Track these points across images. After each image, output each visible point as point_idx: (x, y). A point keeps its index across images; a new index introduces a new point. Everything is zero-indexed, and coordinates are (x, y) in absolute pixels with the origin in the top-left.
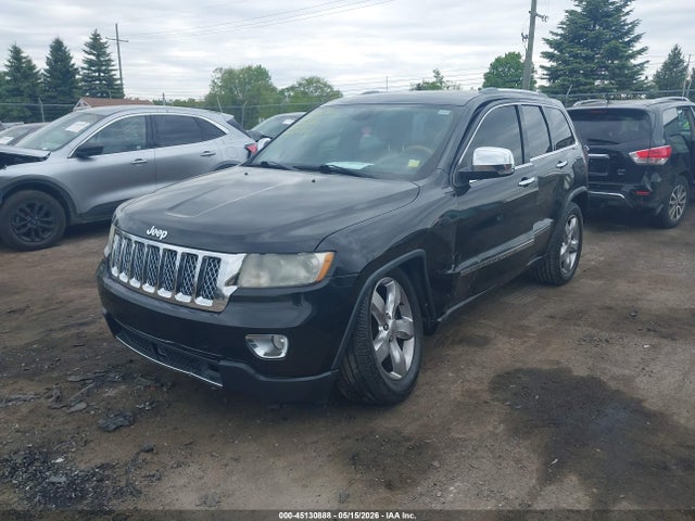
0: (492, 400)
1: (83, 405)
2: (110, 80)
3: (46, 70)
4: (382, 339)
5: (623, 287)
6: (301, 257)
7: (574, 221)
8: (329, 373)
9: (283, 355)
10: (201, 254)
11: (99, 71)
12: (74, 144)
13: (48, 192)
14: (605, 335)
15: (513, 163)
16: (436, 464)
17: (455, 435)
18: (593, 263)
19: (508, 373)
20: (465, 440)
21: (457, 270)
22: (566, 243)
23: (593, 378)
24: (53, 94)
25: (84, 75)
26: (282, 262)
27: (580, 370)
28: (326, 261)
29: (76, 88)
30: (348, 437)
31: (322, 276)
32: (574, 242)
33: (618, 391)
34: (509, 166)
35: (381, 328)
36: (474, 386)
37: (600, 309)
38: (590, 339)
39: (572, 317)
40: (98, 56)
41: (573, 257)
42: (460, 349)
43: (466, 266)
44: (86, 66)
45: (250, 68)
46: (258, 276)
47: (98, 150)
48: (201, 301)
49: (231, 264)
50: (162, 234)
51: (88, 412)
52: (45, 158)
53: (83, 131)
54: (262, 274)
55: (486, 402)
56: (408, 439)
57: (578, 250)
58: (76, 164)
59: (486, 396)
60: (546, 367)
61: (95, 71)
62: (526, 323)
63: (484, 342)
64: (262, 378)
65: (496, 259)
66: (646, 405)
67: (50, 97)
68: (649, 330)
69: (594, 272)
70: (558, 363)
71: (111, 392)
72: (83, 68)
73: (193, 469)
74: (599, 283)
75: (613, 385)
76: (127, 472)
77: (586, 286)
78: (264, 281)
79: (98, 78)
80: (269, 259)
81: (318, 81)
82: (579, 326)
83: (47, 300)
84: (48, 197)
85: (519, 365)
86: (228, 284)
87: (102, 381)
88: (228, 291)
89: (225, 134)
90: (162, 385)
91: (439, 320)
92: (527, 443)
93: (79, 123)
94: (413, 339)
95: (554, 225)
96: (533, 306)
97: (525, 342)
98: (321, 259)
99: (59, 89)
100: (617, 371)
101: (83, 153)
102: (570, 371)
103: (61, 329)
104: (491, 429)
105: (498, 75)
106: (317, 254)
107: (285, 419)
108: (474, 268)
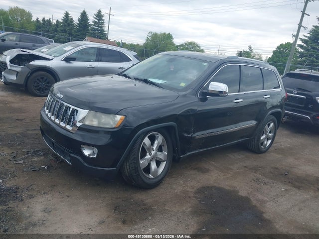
0: (193, 197)
1: (22, 162)
2: (102, 31)
3: (77, 23)
4: (146, 159)
5: (290, 160)
6: (112, 116)
7: (272, 124)
8: (115, 168)
9: (95, 156)
10: (72, 107)
11: (98, 27)
12: (65, 55)
13: (49, 73)
14: (266, 180)
15: (227, 91)
16: (150, 218)
17: (166, 208)
18: (283, 147)
19: (208, 187)
20: (169, 211)
21: (194, 135)
22: (266, 134)
23: (247, 198)
24: (78, 34)
25: (92, 28)
26: (103, 117)
27: (243, 193)
28: (121, 119)
29: (88, 33)
30: (119, 198)
31: (118, 126)
32: (270, 135)
33: (255, 206)
34: (225, 92)
35: (147, 154)
36: (189, 189)
37: (272, 168)
38: (257, 181)
39: (255, 169)
40: (99, 20)
41: (269, 142)
42: (193, 172)
43: (198, 135)
44: (93, 24)
45: (164, 34)
46: (92, 121)
47: (74, 59)
48: (68, 127)
49: (82, 113)
50: (61, 96)
51: (22, 165)
52: (52, 60)
53: (69, 51)
54: (94, 120)
55: (189, 197)
56: (144, 205)
57: (273, 139)
58: (64, 64)
59: (191, 195)
60: (227, 188)
61: (96, 27)
62: (231, 167)
63: (206, 171)
64: (86, 164)
65: (216, 134)
66: (264, 215)
67: (77, 35)
68: (289, 182)
69: (281, 151)
70: (235, 187)
71: (36, 159)
72: (92, 25)
73: (49, 197)
74: (279, 156)
75: (254, 203)
76: (22, 192)
77: (271, 157)
78: (95, 123)
79: (98, 30)
80: (99, 114)
81: (194, 44)
82: (256, 173)
83: (34, 117)
84: (50, 75)
85: (215, 184)
86: (79, 122)
87: (35, 154)
88: (78, 124)
89: (131, 60)
90: (58, 160)
91: (182, 156)
92: (196, 219)
93: (69, 47)
94: (165, 162)
95: (257, 125)
96: (240, 161)
97: (224, 175)
98: (119, 118)
99: (81, 32)
100: (260, 197)
101: (68, 60)
102: (238, 192)
103: (32, 130)
104: (184, 209)
105: (280, 52)
106: (117, 116)
107: (98, 185)
108: (203, 136)
